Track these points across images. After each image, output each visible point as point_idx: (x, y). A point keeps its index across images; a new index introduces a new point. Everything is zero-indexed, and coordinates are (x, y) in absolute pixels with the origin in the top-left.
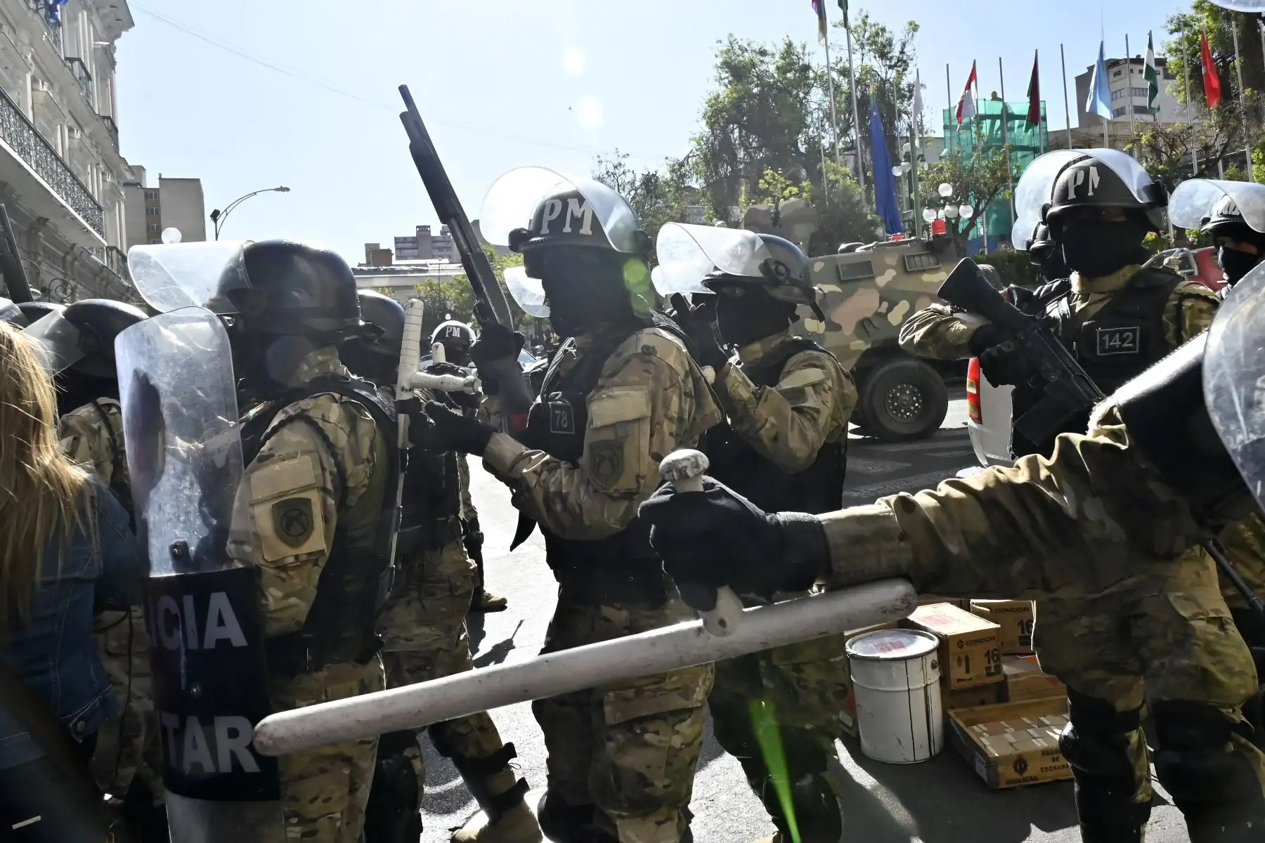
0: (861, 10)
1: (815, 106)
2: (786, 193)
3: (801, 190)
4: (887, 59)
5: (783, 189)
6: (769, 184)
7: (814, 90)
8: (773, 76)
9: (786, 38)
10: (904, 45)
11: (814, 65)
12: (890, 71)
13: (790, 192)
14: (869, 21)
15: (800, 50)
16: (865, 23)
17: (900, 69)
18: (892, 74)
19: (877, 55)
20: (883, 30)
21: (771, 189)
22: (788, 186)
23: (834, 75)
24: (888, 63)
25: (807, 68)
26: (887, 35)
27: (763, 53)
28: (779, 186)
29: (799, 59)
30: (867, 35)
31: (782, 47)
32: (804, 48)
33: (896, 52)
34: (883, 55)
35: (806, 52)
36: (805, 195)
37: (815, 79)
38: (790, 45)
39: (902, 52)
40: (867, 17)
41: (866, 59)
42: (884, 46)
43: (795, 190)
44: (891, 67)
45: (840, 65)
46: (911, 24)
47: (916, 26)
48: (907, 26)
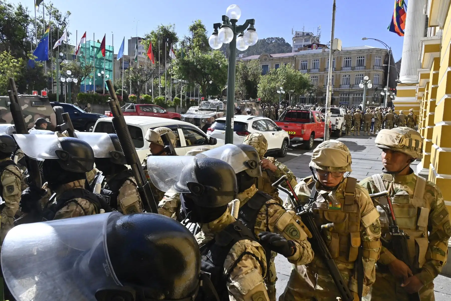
0: (50, 1)
1: (30, 30)
2: (12, 61)
3: (18, 61)
4: (59, 21)
5: (11, 59)
6: (5, 56)
7: (30, 24)
8: (14, 15)
9: (19, 3)
10: (65, 18)
11: (30, 15)
12: (60, 26)
13: (14, 61)
14: (53, 6)
15: (25, 9)
16: (51, 7)
17: (63, 26)
18: (60, 27)
19: (55, 19)
20: (58, 11)
21: (6, 58)
22: (13, 59)
23: (39, 21)
24: (59, 22)
25: (27, 16)
26: (59, 13)
27: (10, 6)
28: (9, 58)
29: (25, 12)
30: (52, 11)
31: (18, 6)
32: (27, 9)
33: (62, 19)
34: (58, 20)
35: (28, 10)
36: (20, 63)
37: (31, 21)
38: (21, 6)
39: (64, 20)
40: (52, 4)
41: (51, 19)
42: (58, 17)
43: (16, 60)
44: (60, 24)
45: (41, 19)
46: (68, 12)
47: (70, 13)
48: (67, 12)
